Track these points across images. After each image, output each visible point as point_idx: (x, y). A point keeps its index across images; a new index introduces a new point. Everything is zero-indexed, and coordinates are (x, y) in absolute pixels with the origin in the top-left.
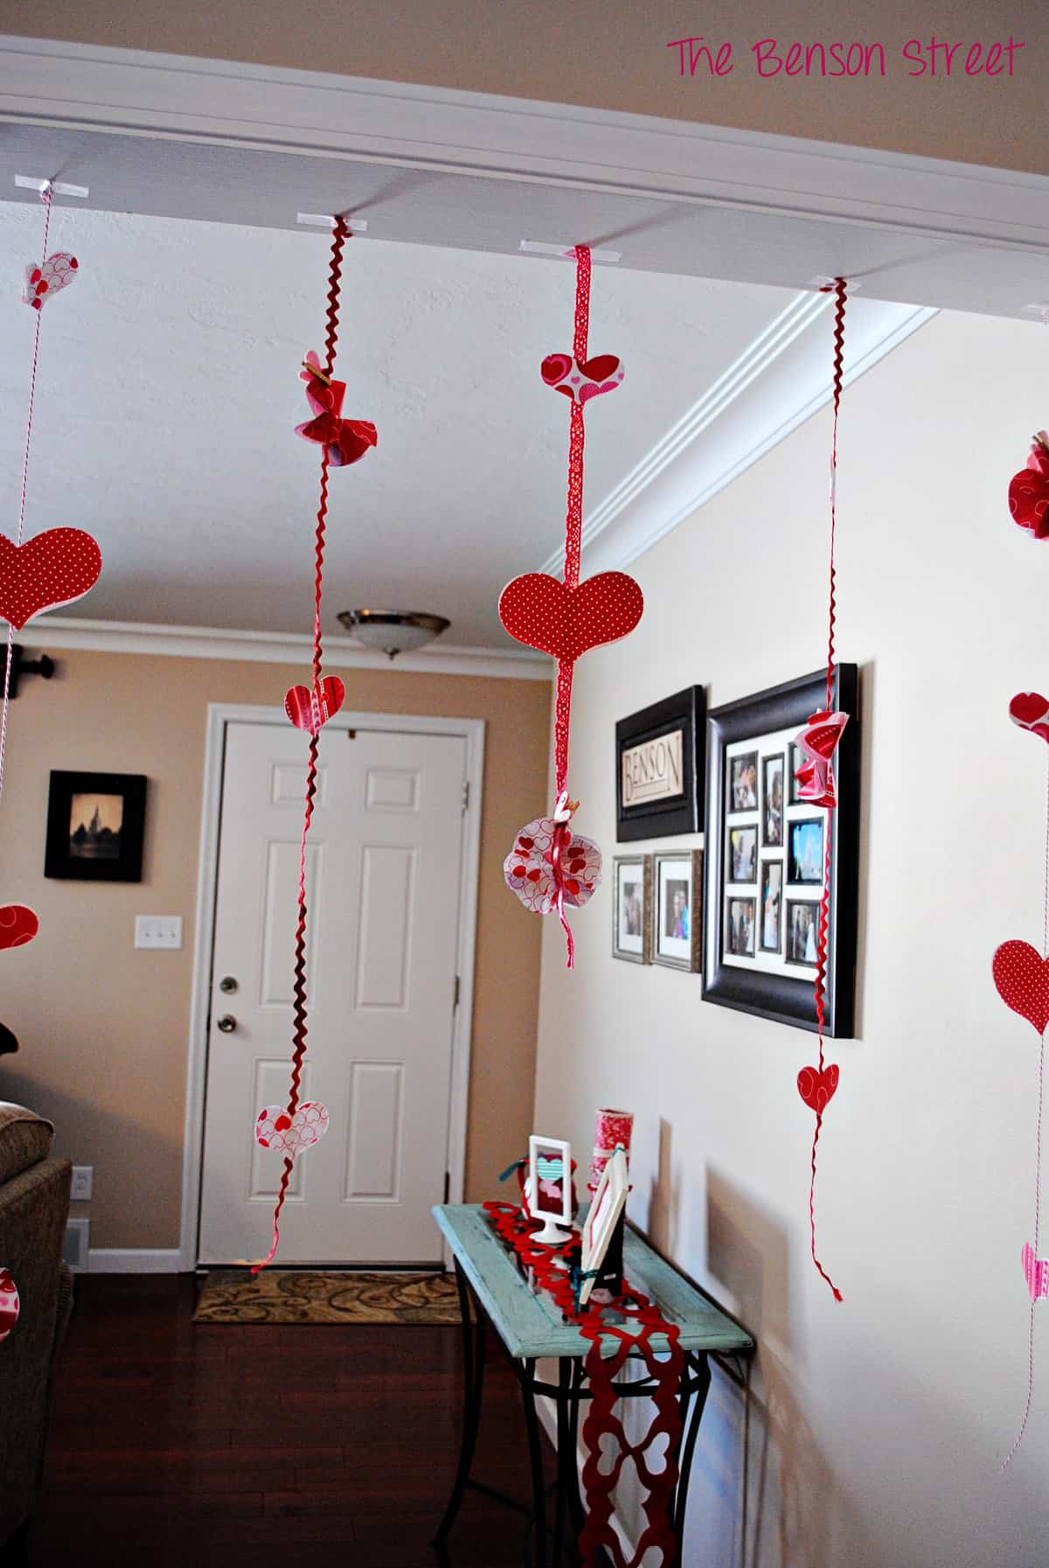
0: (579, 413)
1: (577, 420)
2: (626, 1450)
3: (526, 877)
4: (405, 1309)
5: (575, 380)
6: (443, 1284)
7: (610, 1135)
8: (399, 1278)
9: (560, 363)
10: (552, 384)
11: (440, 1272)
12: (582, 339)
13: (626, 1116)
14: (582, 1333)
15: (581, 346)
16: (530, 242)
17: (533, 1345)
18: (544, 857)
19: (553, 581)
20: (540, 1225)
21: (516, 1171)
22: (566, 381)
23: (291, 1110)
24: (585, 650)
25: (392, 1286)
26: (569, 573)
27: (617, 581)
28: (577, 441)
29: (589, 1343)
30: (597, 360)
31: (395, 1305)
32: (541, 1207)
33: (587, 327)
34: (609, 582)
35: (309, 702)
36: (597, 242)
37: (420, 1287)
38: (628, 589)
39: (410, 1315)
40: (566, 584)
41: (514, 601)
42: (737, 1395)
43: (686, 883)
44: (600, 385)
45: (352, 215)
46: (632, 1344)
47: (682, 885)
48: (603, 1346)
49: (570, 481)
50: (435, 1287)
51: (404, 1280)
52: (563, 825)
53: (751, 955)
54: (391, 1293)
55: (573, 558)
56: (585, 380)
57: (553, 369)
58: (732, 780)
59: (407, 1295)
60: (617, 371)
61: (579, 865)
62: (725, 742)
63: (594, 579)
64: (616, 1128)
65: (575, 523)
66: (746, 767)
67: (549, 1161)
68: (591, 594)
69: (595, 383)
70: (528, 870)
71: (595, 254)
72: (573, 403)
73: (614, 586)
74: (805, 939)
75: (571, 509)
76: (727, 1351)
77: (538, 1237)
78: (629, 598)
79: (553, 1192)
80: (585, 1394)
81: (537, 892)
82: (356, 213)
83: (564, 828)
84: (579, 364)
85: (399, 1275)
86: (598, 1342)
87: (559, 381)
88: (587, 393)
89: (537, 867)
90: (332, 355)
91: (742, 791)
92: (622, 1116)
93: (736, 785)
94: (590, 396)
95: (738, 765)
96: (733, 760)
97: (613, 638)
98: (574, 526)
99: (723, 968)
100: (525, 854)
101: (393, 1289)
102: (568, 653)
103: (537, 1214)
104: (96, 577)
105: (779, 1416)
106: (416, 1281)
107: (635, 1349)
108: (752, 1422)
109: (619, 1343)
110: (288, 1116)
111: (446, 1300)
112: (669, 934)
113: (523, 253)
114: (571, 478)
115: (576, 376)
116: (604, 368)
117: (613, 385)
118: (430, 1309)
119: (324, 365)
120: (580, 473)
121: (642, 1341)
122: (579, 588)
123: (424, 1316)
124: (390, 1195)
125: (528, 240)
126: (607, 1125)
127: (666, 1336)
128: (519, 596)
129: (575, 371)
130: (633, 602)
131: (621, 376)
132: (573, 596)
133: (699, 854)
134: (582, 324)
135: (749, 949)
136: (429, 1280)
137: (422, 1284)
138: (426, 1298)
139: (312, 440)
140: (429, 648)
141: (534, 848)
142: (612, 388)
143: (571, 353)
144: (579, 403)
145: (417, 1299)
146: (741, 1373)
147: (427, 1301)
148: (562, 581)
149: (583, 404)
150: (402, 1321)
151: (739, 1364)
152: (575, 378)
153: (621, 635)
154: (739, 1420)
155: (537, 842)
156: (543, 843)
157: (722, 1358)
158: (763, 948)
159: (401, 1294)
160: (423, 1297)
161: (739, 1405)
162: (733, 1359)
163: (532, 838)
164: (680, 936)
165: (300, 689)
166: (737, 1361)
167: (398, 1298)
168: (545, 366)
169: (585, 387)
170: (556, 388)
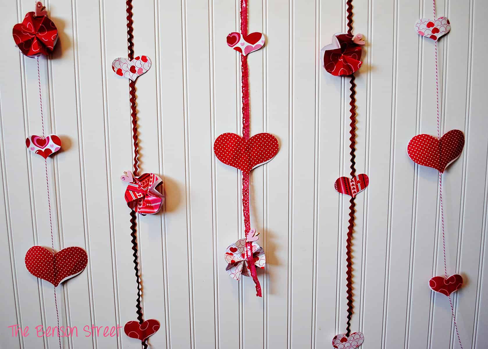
1: (244, 63)
10: (232, 47)
12: (245, 25)
15: (245, 28)
19: (238, 136)
22: (238, 45)
26: (244, 133)
27: (266, 136)
30: (252, 34)
34: (262, 137)
35: (349, 184)
38: (271, 140)
40: (243, 138)
41: (220, 145)
44: (253, 46)
55: (246, 127)
56: (247, 44)
57: (232, 39)
60: (261, 39)
63: (256, 135)
68: (255, 142)
69: (251, 45)
72: (242, 55)
73: (265, 139)
78: (272, 144)
84: (244, 36)
87: (235, 45)
94: (250, 52)
100: (231, 254)
116: (254, 38)
117: (260, 46)
122: (250, 139)
128: (222, 143)
129: (242, 40)
130: (274, 146)
131: (263, 42)
132: (247, 143)
141: (236, 252)
143: (240, 31)
144: (245, 55)
148: (242, 136)
152: (242, 43)
153: (269, 160)
163: (236, 247)
165: (343, 178)
168: (228, 38)
169: (247, 48)
170: (234, 49)
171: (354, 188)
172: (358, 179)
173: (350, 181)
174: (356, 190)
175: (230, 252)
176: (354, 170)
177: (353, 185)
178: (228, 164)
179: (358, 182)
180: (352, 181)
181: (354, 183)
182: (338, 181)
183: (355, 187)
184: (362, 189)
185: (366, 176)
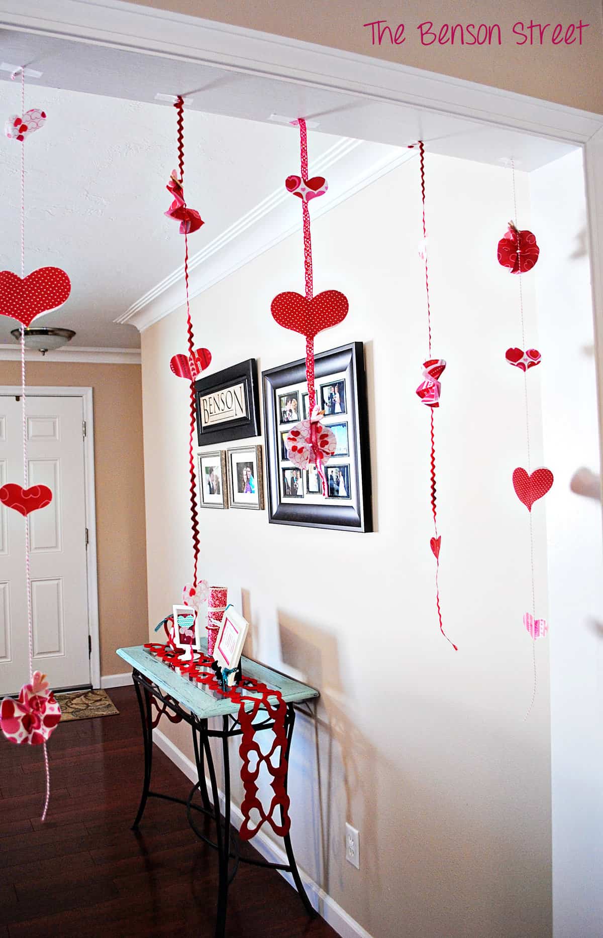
0: (306, 207)
1: (306, 211)
2: (261, 757)
3: (296, 452)
4: (77, 711)
5: (303, 190)
6: (93, 695)
7: (217, 600)
8: (68, 696)
9: (295, 182)
10: (291, 191)
11: (90, 690)
12: (305, 168)
13: (224, 589)
14: (232, 701)
15: (305, 172)
16: (276, 116)
17: (210, 711)
18: (306, 440)
19: (299, 295)
20: (182, 652)
21: (163, 626)
22: (298, 190)
23: (195, 585)
24: (319, 331)
25: (67, 700)
26: (307, 291)
27: (334, 295)
28: (306, 223)
29: (238, 706)
30: (313, 179)
31: (71, 710)
32: (182, 642)
33: (307, 162)
34: (329, 296)
35: (187, 363)
36: (309, 117)
37: (81, 699)
38: (340, 299)
39: (81, 714)
40: (306, 297)
41: (278, 306)
42: (309, 722)
43: (251, 463)
44: (316, 192)
45: (187, 96)
46: (259, 703)
47: (248, 465)
48: (245, 706)
49: (305, 243)
50: (89, 698)
51: (72, 696)
52: (316, 423)
53: (301, 496)
54: (66, 704)
55: (309, 284)
56: (308, 190)
57: (291, 183)
58: (281, 407)
59: (75, 704)
60: (325, 185)
61: (325, 443)
62: (275, 388)
63: (321, 294)
64: (219, 595)
65: (308, 265)
66: (289, 399)
67: (185, 617)
68: (320, 302)
69: (313, 191)
70: (299, 447)
71: (308, 123)
72: (303, 202)
73: (332, 298)
74: (338, 484)
75: (306, 257)
76: (301, 701)
77: (183, 658)
78: (341, 304)
79: (189, 633)
80: (238, 732)
81: (303, 459)
82: (190, 96)
83: (317, 424)
84: (305, 181)
85: (68, 694)
86: (243, 704)
87: (294, 190)
88: (310, 196)
89: (302, 446)
90: (182, 172)
91: (288, 412)
92: (222, 589)
93: (283, 410)
94: (311, 198)
95: (284, 399)
96: (280, 397)
97: (334, 325)
98: (308, 266)
99: (281, 504)
100: (294, 440)
101: (67, 701)
102: (311, 333)
103: (179, 646)
104: (68, 295)
105: (338, 728)
106: (78, 696)
107: (262, 705)
108: (319, 733)
109: (254, 703)
110: (194, 588)
111: (98, 704)
112: (240, 491)
113: (271, 122)
114: (305, 241)
115: (303, 187)
116: (317, 184)
117: (323, 193)
118: (91, 709)
119: (179, 178)
120: (309, 239)
121: (264, 700)
122: (314, 299)
123: (88, 713)
124: (58, 651)
125: (275, 114)
126: (215, 595)
127: (276, 697)
128: (281, 304)
129: (303, 185)
130: (343, 306)
131: (327, 188)
132: (311, 303)
133: (259, 447)
134: (304, 160)
135: (299, 493)
136: (86, 695)
137: (82, 697)
138: (87, 704)
139: (176, 219)
140: (63, 348)
141: (300, 436)
142: (323, 194)
143: (300, 175)
144: (306, 202)
145: (82, 705)
146: (310, 710)
147: (88, 706)
148: (304, 295)
149: (308, 202)
150: (78, 718)
151: (308, 707)
152: (302, 187)
153: (337, 323)
154: (311, 735)
155: (302, 433)
156: (305, 433)
157: (298, 706)
158: (309, 492)
159: (72, 704)
160: (85, 704)
161: (309, 726)
162: (305, 705)
163: (299, 430)
164: (248, 492)
165: (180, 356)
166: (306, 704)
167: (71, 706)
168: (287, 181)
169: (308, 194)
170: (294, 194)
171: (193, 369)
172: (197, 356)
173: (188, 359)
174: (195, 371)
175: (292, 437)
176: (192, 344)
177: (192, 364)
178: (288, 328)
179: (198, 360)
180: (190, 359)
181: (193, 362)
182: (173, 360)
183: (194, 367)
184: (203, 369)
185: (207, 352)
